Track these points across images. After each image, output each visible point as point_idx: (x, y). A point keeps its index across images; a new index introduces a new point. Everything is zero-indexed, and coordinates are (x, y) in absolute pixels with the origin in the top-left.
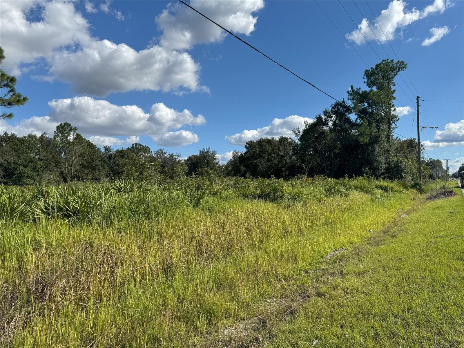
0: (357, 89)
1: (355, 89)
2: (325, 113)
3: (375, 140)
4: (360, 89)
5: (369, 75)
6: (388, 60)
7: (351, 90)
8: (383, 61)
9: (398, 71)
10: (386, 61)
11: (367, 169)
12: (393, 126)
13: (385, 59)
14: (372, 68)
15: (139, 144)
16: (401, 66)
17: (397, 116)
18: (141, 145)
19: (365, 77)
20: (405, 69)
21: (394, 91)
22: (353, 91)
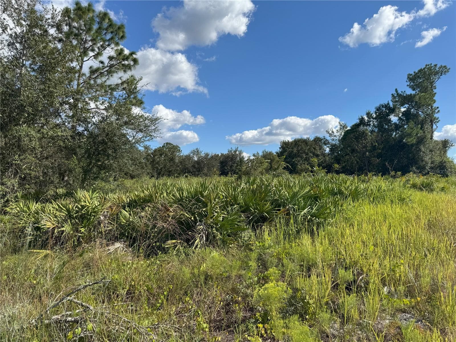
0: (402, 92)
1: (399, 92)
2: (368, 114)
3: (421, 141)
4: (405, 92)
5: (413, 79)
6: (431, 64)
7: (396, 93)
8: (426, 65)
9: (441, 75)
10: (429, 66)
11: (414, 168)
12: (434, 127)
13: (428, 64)
14: (415, 72)
15: (170, 144)
16: (444, 70)
17: (438, 118)
18: (172, 144)
19: (408, 81)
20: (447, 73)
21: (435, 93)
22: (398, 94)
